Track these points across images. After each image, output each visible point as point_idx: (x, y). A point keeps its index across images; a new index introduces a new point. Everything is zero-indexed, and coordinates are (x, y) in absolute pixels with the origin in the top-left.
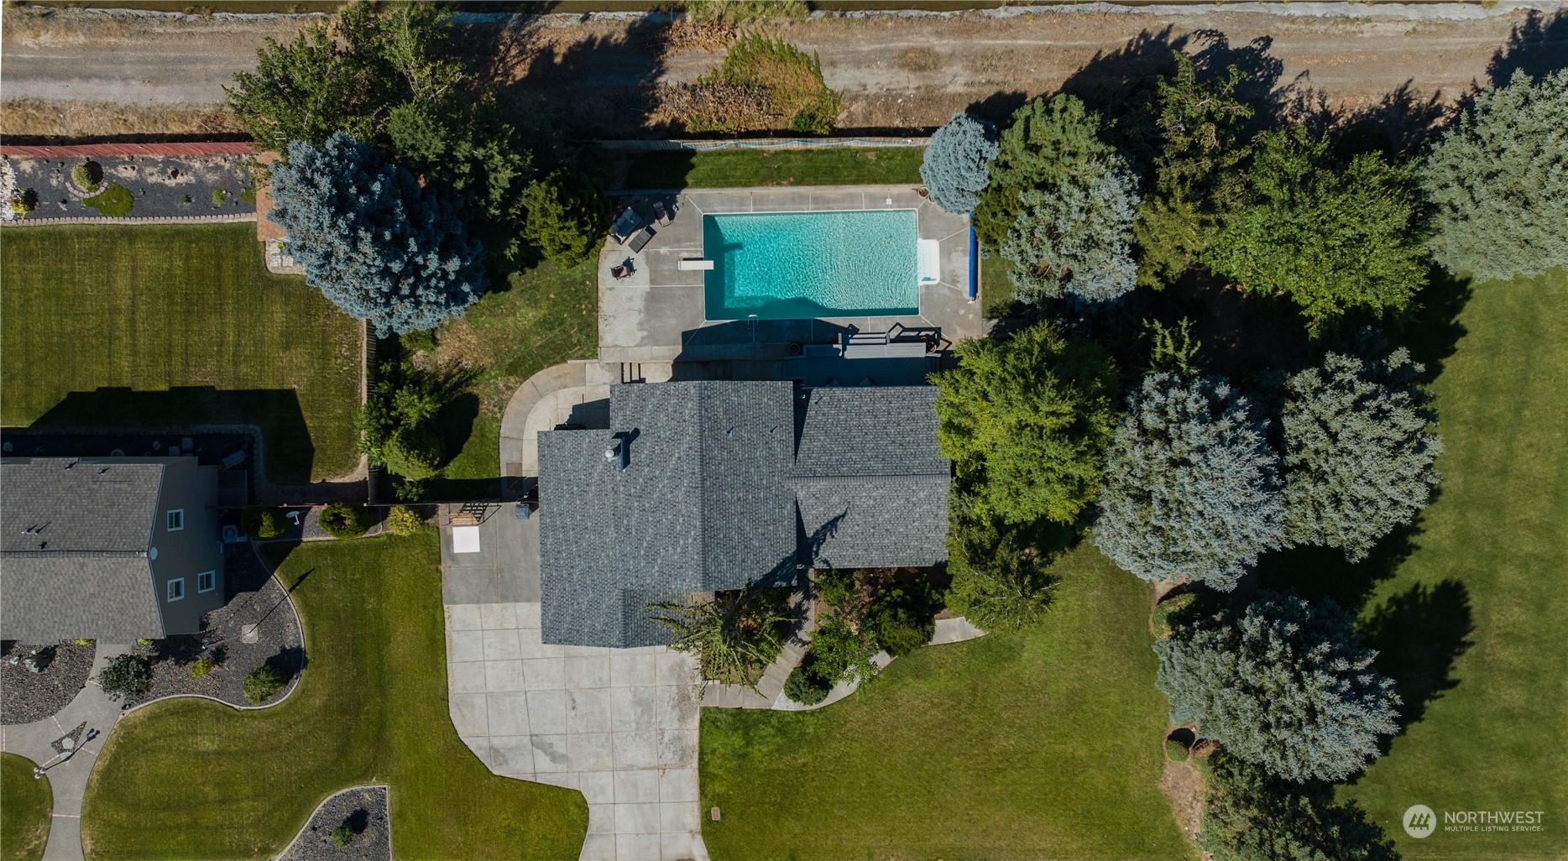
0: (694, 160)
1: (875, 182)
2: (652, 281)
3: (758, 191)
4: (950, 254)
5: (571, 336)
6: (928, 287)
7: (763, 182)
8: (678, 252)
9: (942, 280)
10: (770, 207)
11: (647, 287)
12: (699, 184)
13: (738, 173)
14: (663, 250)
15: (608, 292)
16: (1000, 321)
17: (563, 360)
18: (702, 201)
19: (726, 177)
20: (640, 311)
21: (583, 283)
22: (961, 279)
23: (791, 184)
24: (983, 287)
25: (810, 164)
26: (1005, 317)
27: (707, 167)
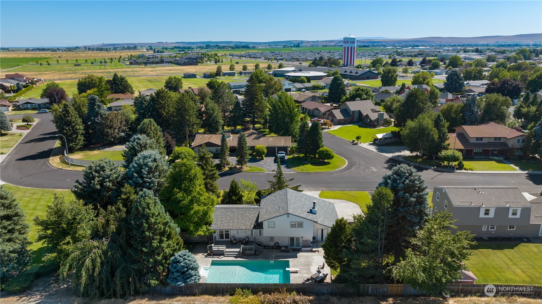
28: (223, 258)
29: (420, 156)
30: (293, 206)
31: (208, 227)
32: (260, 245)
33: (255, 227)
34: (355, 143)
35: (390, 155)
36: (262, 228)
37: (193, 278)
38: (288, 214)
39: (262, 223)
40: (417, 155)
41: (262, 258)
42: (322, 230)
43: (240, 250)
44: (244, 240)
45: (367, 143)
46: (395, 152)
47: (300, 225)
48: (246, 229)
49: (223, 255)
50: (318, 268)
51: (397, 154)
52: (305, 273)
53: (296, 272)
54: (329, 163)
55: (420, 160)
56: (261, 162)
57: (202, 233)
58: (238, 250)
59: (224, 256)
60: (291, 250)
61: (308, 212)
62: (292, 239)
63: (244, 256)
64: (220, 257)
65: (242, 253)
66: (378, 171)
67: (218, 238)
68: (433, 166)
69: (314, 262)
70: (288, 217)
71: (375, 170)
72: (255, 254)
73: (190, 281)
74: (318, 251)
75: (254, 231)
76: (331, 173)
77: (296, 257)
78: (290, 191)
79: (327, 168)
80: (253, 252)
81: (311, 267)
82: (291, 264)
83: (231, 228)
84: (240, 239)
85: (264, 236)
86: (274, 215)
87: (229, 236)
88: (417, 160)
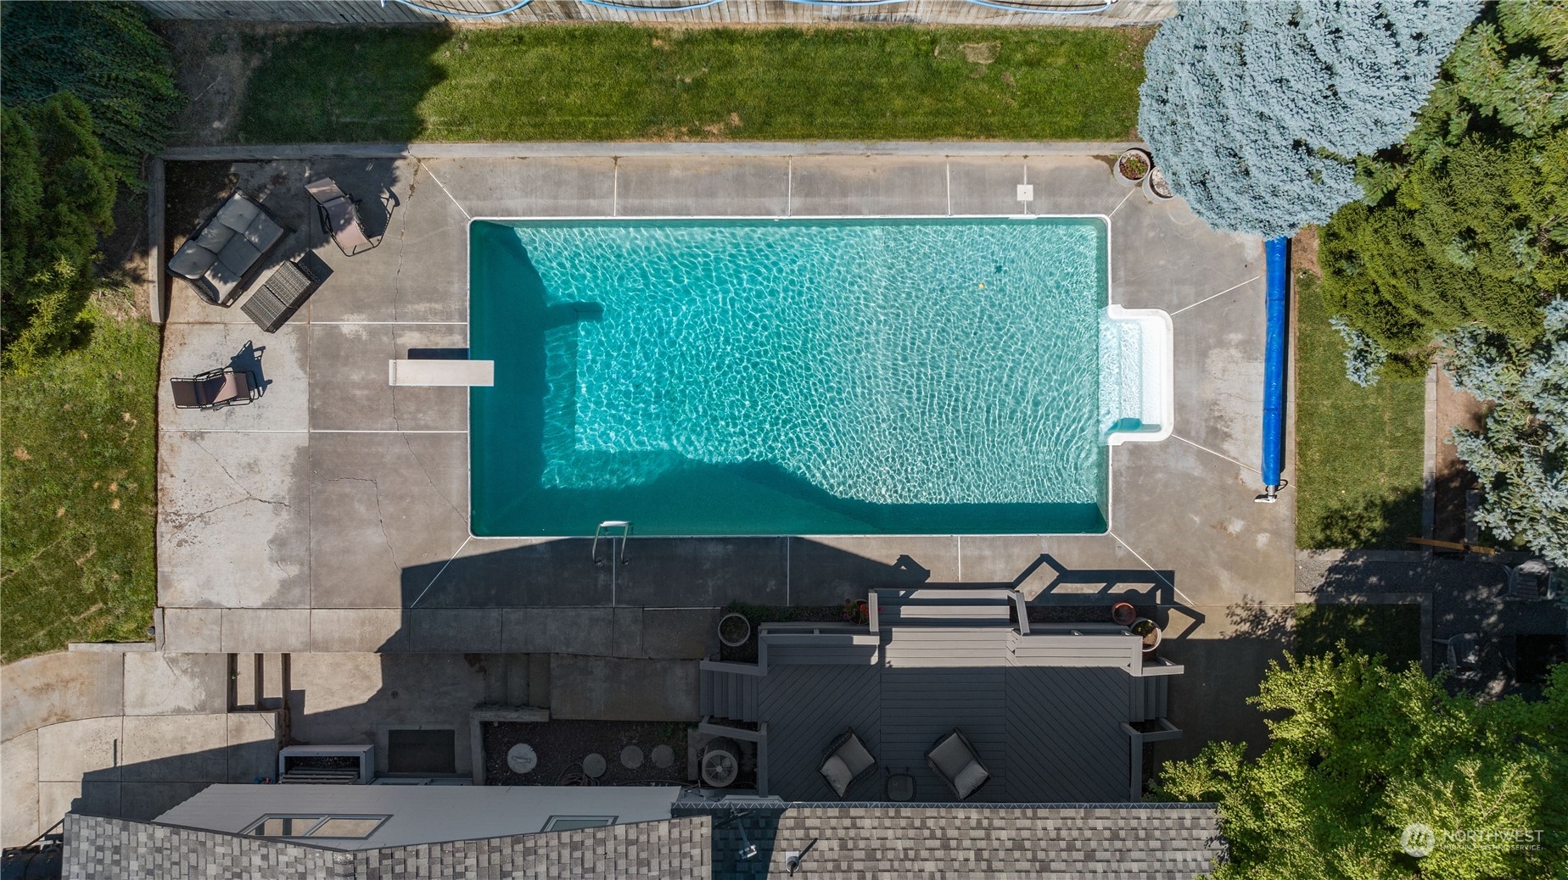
0: (443, 56)
1: (988, 132)
2: (315, 417)
3: (636, 152)
4: (1203, 354)
5: (77, 573)
6: (1136, 450)
7: (649, 126)
8: (394, 333)
9: (1181, 429)
10: (670, 201)
11: (299, 432)
12: (459, 126)
13: (574, 98)
14: (351, 325)
15: (187, 447)
16: (1351, 556)
17: (56, 642)
18: (469, 180)
19: (539, 110)
20: (278, 504)
21: (113, 416)
22: (1236, 429)
23: (734, 134)
24: (1301, 455)
25: (790, 74)
26: (1366, 546)
27: (481, 79)
52: (352, 350)
64: (1051, 571)
81: (303, 432)
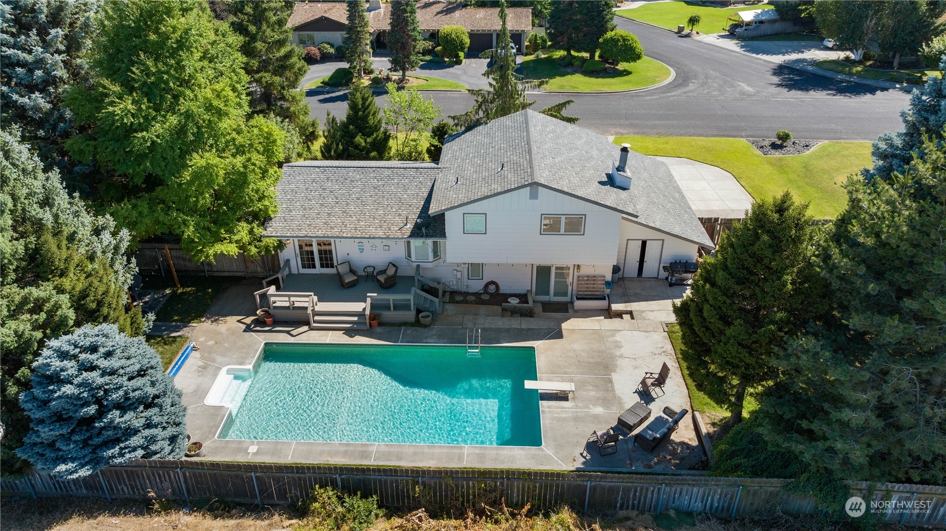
8: (576, 407)
9: (218, 369)
14: (599, 410)
28: (306, 336)
29: (857, 60)
30: (549, 161)
31: (259, 231)
32: (432, 291)
33: (417, 232)
34: (684, 33)
35: (778, 59)
36: (443, 234)
37: (135, 441)
38: (535, 185)
39: (440, 218)
40: (847, 58)
41: (441, 337)
42: (644, 243)
43: (364, 309)
44: (384, 272)
45: (715, 35)
46: (787, 53)
47: (575, 225)
48: (388, 238)
49: (307, 323)
50: (643, 382)
51: (794, 56)
52: (596, 402)
53: (561, 397)
54: (627, 73)
55: (859, 69)
56: (456, 70)
57: (231, 249)
58: (358, 307)
59: (311, 329)
60: (539, 309)
61: (601, 183)
62: (543, 272)
63: (379, 330)
64: (294, 333)
65: (373, 317)
66: (758, 92)
67: (296, 265)
68: (901, 82)
69: (621, 356)
70: (534, 196)
71: (750, 89)
72: (417, 323)
73: (122, 455)
74: (630, 313)
75: (416, 243)
76: (637, 95)
77: (559, 335)
78: (537, 120)
79: (625, 82)
80: (410, 315)
81: (615, 377)
82: (541, 362)
83: (335, 232)
84: (371, 270)
85: (449, 260)
86: (485, 191)
87: (332, 259)
88: (850, 69)
